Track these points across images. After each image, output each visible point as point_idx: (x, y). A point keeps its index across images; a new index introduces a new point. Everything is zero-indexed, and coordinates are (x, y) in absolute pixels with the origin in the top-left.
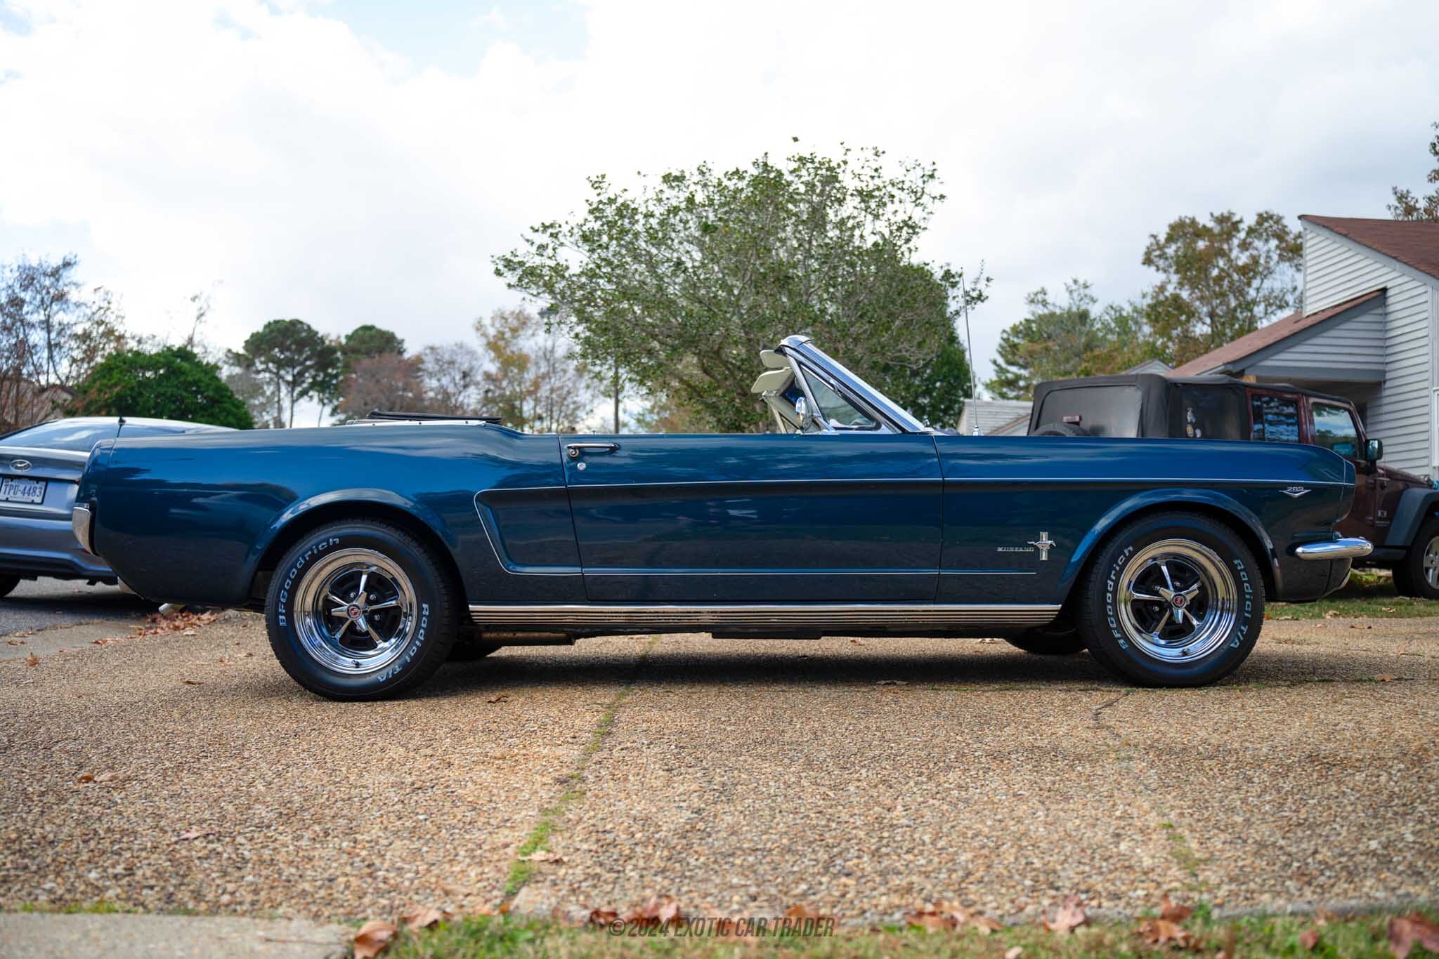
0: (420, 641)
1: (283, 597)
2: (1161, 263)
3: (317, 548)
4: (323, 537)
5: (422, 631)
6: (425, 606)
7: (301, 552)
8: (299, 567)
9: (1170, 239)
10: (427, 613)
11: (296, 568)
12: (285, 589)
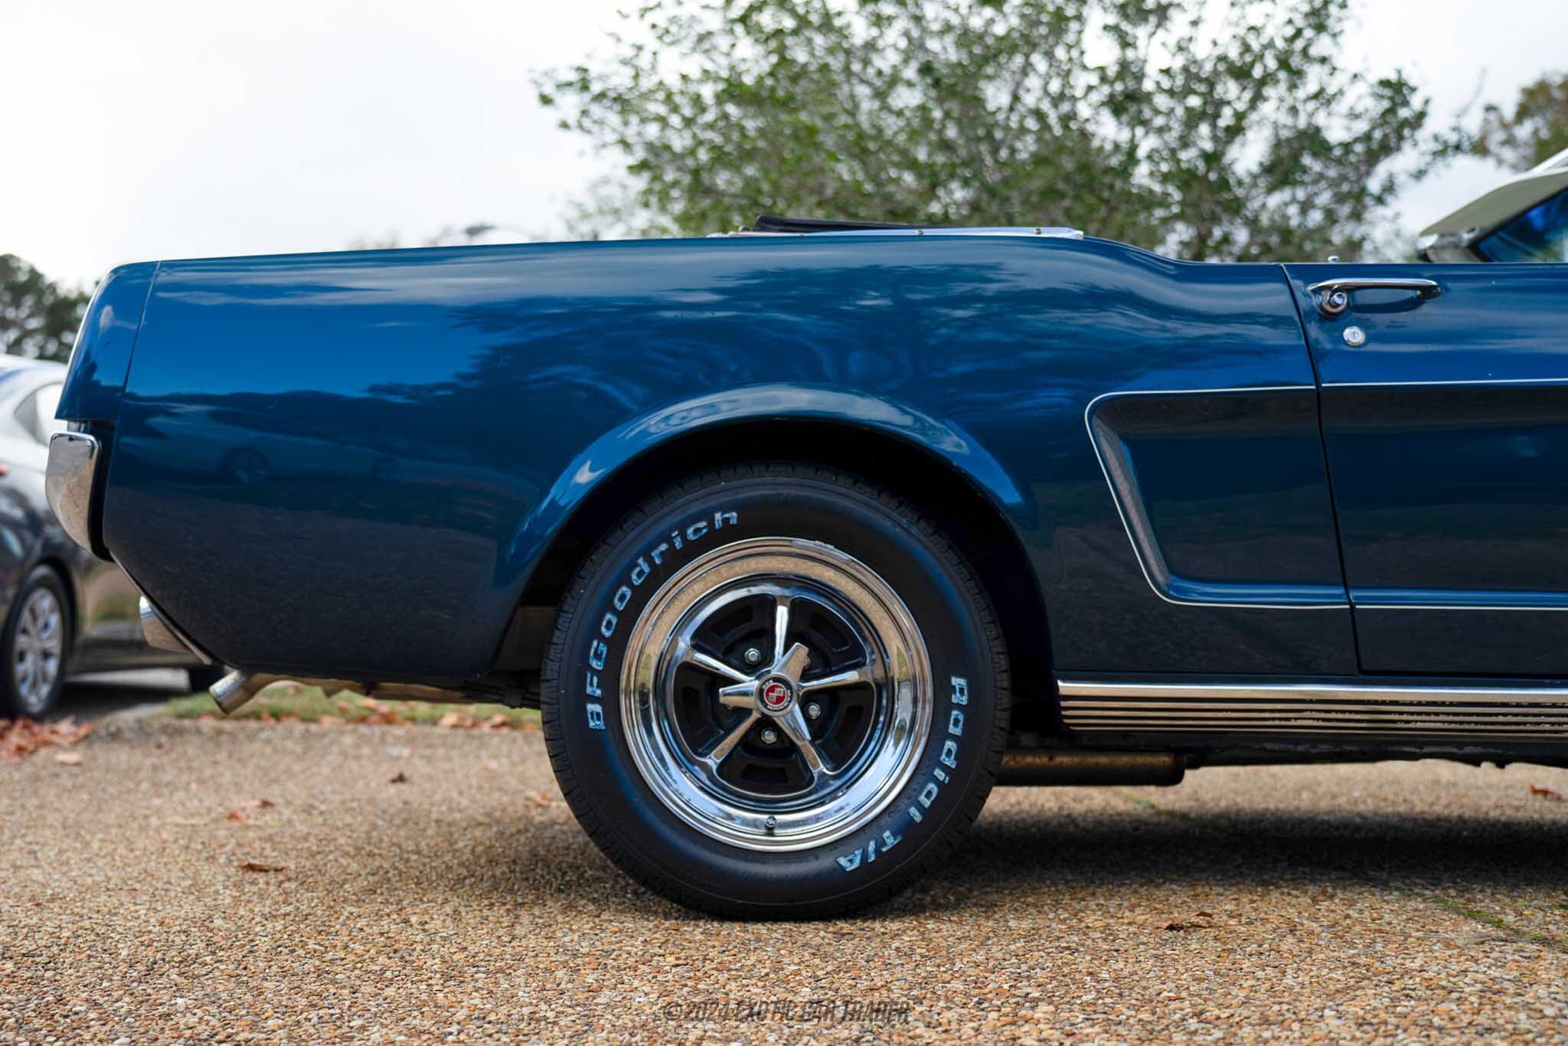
0: (946, 769)
1: (598, 656)
2: (1508, 154)
3: (683, 534)
4: (695, 508)
5: (950, 744)
6: (957, 682)
7: (640, 546)
8: (637, 582)
9: (1523, 113)
10: (964, 700)
11: (630, 585)
12: (601, 638)
